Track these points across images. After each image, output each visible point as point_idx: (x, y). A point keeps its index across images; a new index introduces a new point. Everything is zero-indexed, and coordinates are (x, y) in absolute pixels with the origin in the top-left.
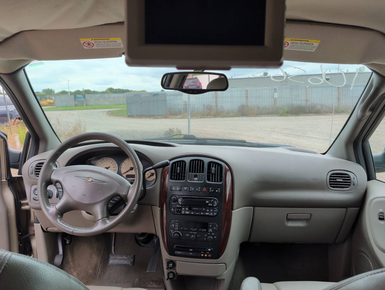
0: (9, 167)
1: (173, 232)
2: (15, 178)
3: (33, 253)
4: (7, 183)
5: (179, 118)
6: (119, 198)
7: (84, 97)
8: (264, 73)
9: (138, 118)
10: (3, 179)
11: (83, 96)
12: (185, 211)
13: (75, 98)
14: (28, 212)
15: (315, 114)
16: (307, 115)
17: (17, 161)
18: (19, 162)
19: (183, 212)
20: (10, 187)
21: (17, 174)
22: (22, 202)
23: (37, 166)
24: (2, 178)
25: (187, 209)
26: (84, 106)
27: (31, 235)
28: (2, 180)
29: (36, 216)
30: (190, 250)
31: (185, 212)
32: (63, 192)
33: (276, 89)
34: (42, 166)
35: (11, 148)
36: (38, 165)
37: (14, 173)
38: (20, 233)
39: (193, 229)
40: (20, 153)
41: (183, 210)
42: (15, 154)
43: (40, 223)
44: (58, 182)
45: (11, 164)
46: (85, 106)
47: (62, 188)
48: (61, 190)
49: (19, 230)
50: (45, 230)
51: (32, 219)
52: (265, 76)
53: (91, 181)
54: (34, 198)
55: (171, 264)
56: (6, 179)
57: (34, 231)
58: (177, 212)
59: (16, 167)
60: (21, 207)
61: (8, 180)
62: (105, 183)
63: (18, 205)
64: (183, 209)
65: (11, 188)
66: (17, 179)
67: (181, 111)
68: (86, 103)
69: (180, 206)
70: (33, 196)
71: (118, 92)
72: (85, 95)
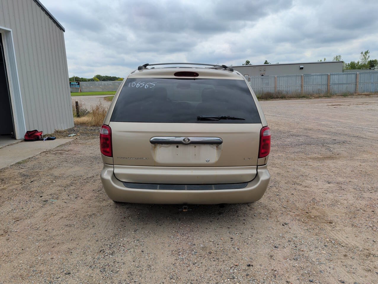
7: (79, 84)
8: (247, 61)
11: (77, 83)
13: (70, 86)
15: (281, 99)
16: (274, 100)
26: (78, 92)
33: (249, 78)
46: (80, 92)
52: (247, 64)
68: (80, 90)
71: (106, 80)
72: (79, 83)
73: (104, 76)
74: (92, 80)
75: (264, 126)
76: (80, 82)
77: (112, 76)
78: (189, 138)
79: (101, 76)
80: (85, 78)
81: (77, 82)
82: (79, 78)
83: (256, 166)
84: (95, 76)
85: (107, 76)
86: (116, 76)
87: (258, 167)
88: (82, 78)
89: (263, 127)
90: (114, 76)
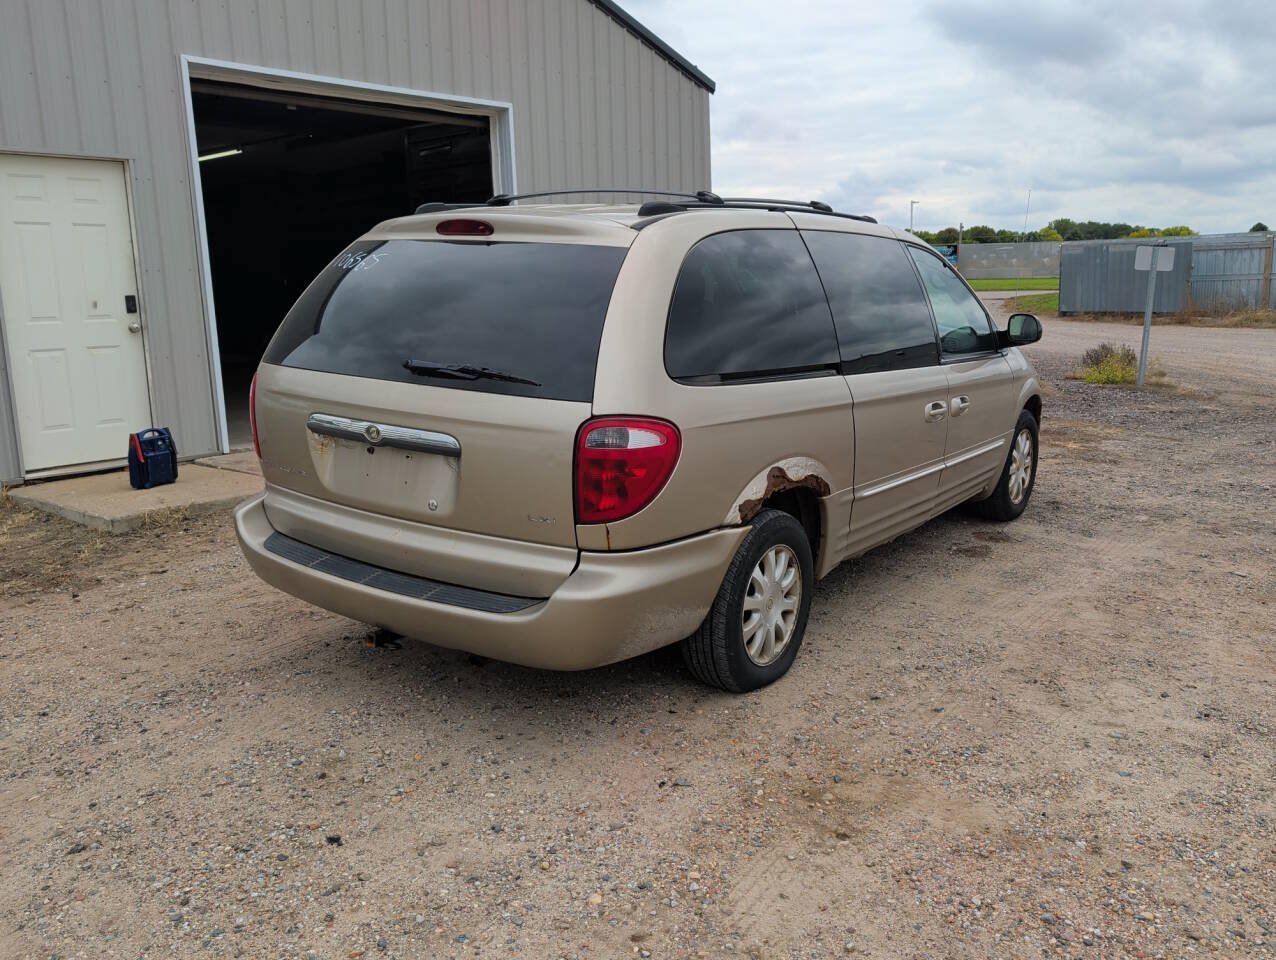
5: (1226, 326)
7: (955, 252)
9: (1089, 321)
11: (951, 250)
67: (1246, 304)
71: (1083, 236)
72: (955, 247)
73: (1082, 225)
74: (1033, 237)
75: (595, 413)
76: (961, 246)
77: (1112, 224)
78: (381, 427)
79: (1073, 224)
80: (1013, 231)
81: (949, 247)
82: (992, 231)
83: (576, 551)
84: (1050, 224)
85: (1093, 221)
86: (1128, 224)
87: (583, 553)
88: (1002, 232)
89: (593, 417)
90: (1122, 223)
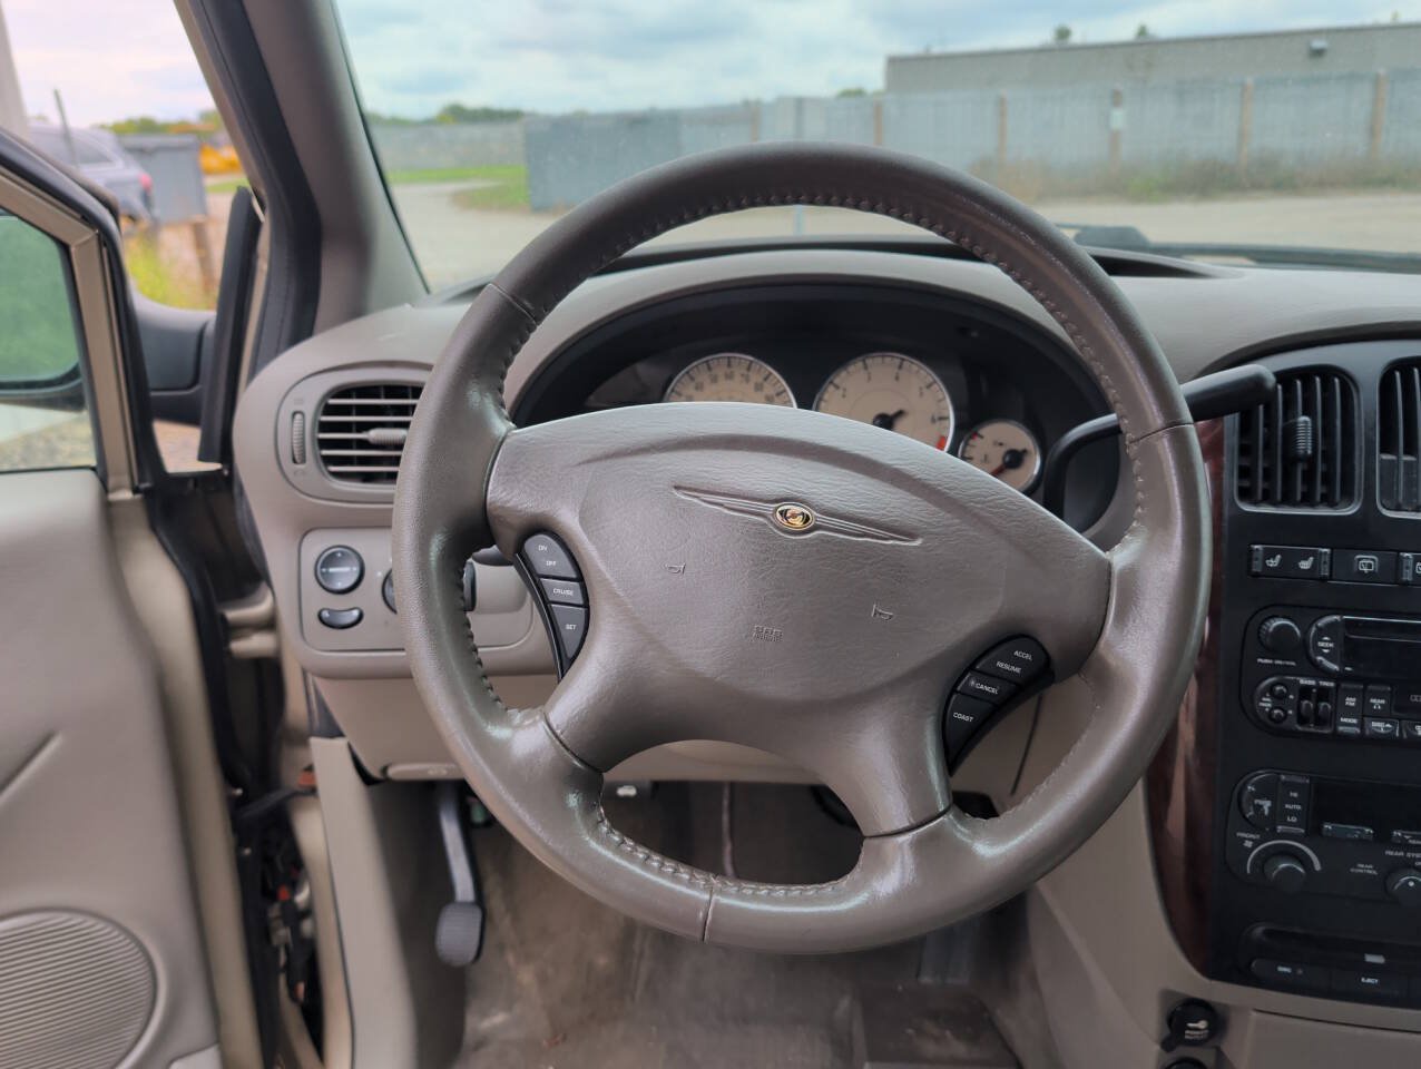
0: (144, 410)
1: (1256, 843)
2: (181, 479)
3: (307, 876)
4: (140, 515)
6: (1028, 657)
10: (118, 488)
12: (1365, 713)
14: (268, 670)
17: (188, 379)
18: (195, 382)
19: (1348, 725)
20: (162, 534)
21: (195, 453)
22: (233, 614)
23: (329, 410)
24: (112, 482)
25: (1377, 703)
27: (295, 794)
28: (113, 497)
29: (317, 692)
30: (1370, 958)
31: (1361, 725)
32: (586, 605)
34: (414, 406)
35: (148, 302)
36: (333, 401)
37: (179, 448)
38: (239, 792)
39: (1414, 837)
40: (197, 327)
41: (1350, 712)
42: (172, 336)
43: (341, 735)
44: (540, 527)
45: (153, 394)
47: (580, 579)
48: (569, 593)
49: (230, 775)
50: (374, 772)
51: (296, 705)
53: (798, 522)
54: (326, 614)
55: (1202, 1024)
56: (135, 490)
57: (310, 769)
58: (1302, 720)
59: (183, 414)
60: (227, 642)
61: (147, 493)
62: (912, 536)
63: (212, 632)
64: (1351, 701)
65: (165, 539)
66: (196, 485)
69: (1326, 684)
70: (317, 600)
